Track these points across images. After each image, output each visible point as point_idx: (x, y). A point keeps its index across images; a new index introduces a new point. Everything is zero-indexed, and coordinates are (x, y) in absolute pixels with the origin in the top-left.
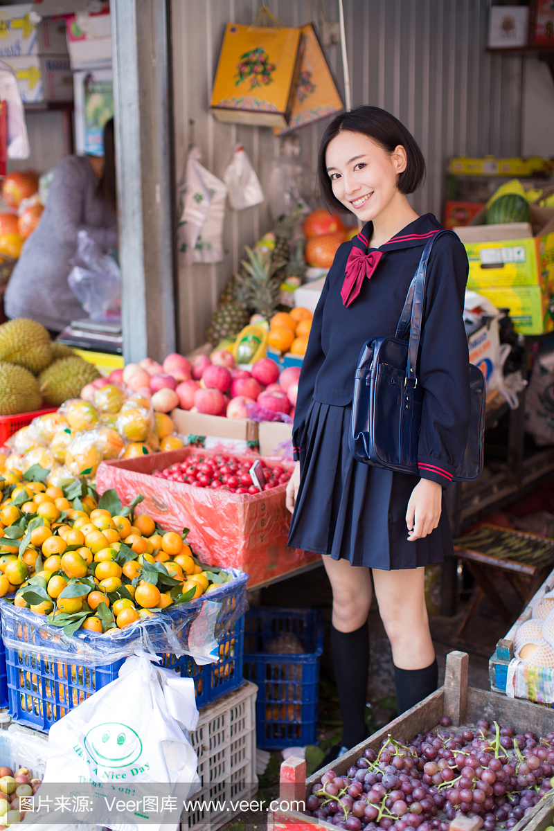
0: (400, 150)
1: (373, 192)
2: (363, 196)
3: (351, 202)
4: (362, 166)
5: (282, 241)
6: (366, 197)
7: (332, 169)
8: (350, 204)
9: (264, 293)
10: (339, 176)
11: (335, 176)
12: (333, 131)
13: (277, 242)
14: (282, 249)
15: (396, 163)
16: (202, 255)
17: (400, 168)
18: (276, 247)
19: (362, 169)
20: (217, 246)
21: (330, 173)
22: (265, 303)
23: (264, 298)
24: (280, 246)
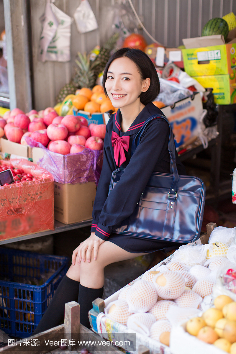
0: (148, 81)
1: (126, 95)
2: (120, 95)
3: (112, 94)
4: (127, 79)
5: (104, 50)
6: (121, 96)
7: (111, 73)
8: (111, 95)
9: (85, 78)
10: (112, 78)
11: (110, 77)
12: (120, 53)
13: (100, 51)
14: (104, 54)
15: (143, 86)
16: (57, 57)
17: (144, 89)
18: (100, 53)
19: (126, 81)
20: (67, 52)
21: (108, 75)
22: (85, 83)
23: (84, 81)
24: (102, 53)
